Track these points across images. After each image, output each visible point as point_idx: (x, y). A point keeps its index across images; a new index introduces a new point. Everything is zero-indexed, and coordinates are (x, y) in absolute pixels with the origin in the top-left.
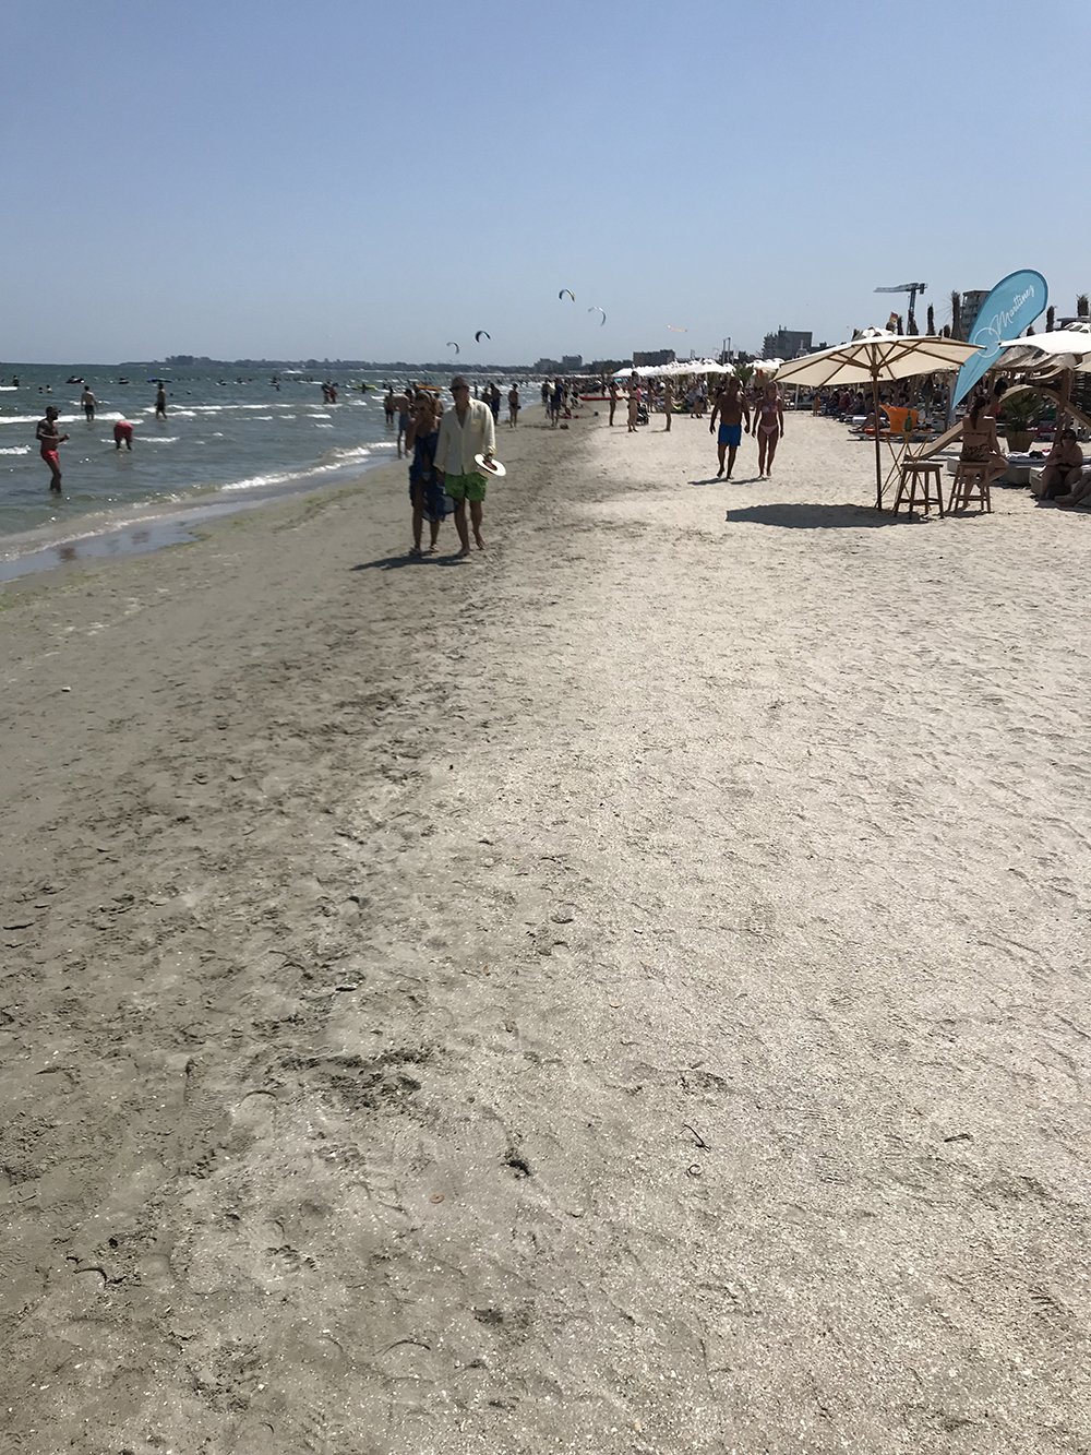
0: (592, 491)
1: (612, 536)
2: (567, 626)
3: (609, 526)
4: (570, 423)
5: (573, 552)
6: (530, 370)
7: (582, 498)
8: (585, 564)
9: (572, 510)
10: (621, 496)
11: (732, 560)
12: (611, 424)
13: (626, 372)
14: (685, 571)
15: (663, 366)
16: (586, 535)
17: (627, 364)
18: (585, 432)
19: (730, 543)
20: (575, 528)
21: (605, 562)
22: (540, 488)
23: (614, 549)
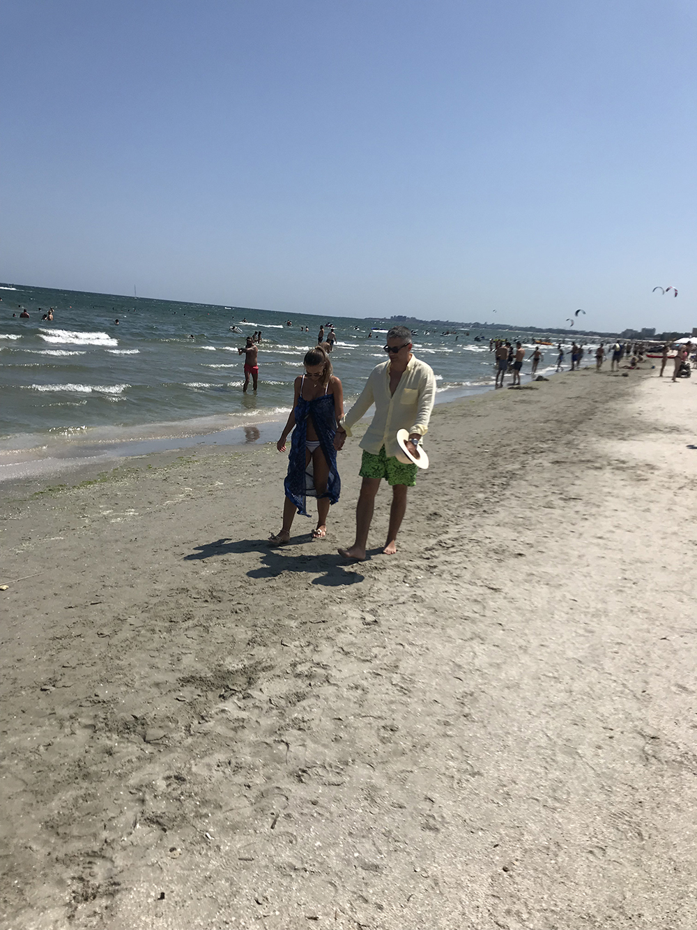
0: (623, 428)
1: (619, 477)
3: (621, 466)
4: (632, 372)
5: (572, 491)
6: (619, 336)
7: (610, 435)
8: (579, 506)
9: (595, 446)
10: (645, 436)
12: (661, 376)
16: (596, 473)
18: (641, 379)
20: (589, 465)
21: (599, 506)
22: (581, 422)
23: (615, 492)
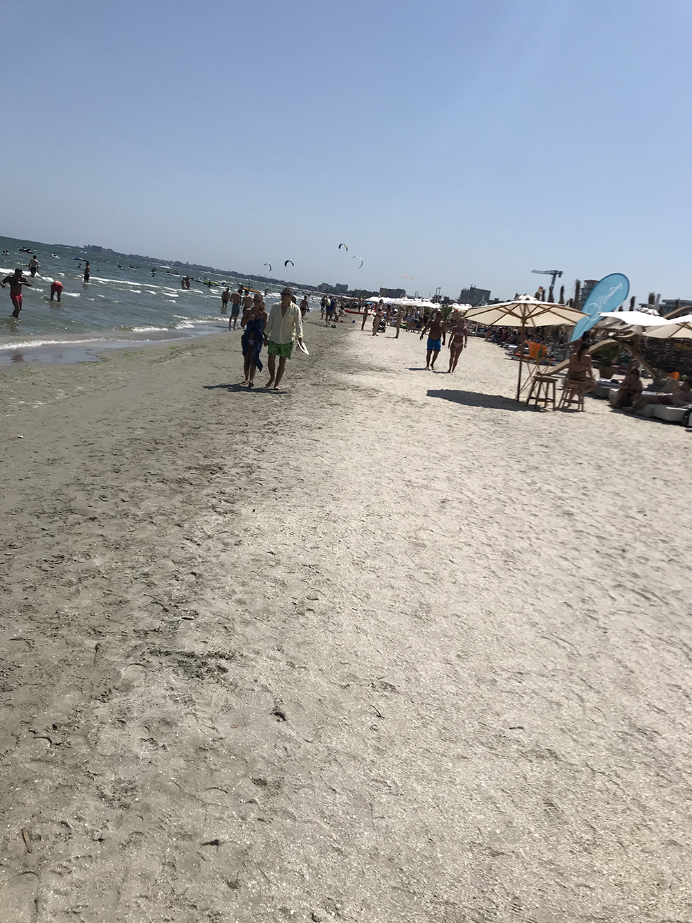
0: (348, 367)
1: (357, 394)
2: (327, 442)
3: (356, 389)
4: (337, 325)
5: (333, 401)
6: (315, 289)
7: (341, 370)
8: (341, 408)
9: (335, 376)
10: (365, 372)
11: (428, 418)
12: (362, 329)
13: (376, 299)
14: (399, 421)
15: (398, 299)
16: (342, 392)
17: (375, 294)
18: (346, 331)
19: (427, 408)
20: (336, 387)
21: (352, 409)
22: (316, 361)
23: (358, 402)
